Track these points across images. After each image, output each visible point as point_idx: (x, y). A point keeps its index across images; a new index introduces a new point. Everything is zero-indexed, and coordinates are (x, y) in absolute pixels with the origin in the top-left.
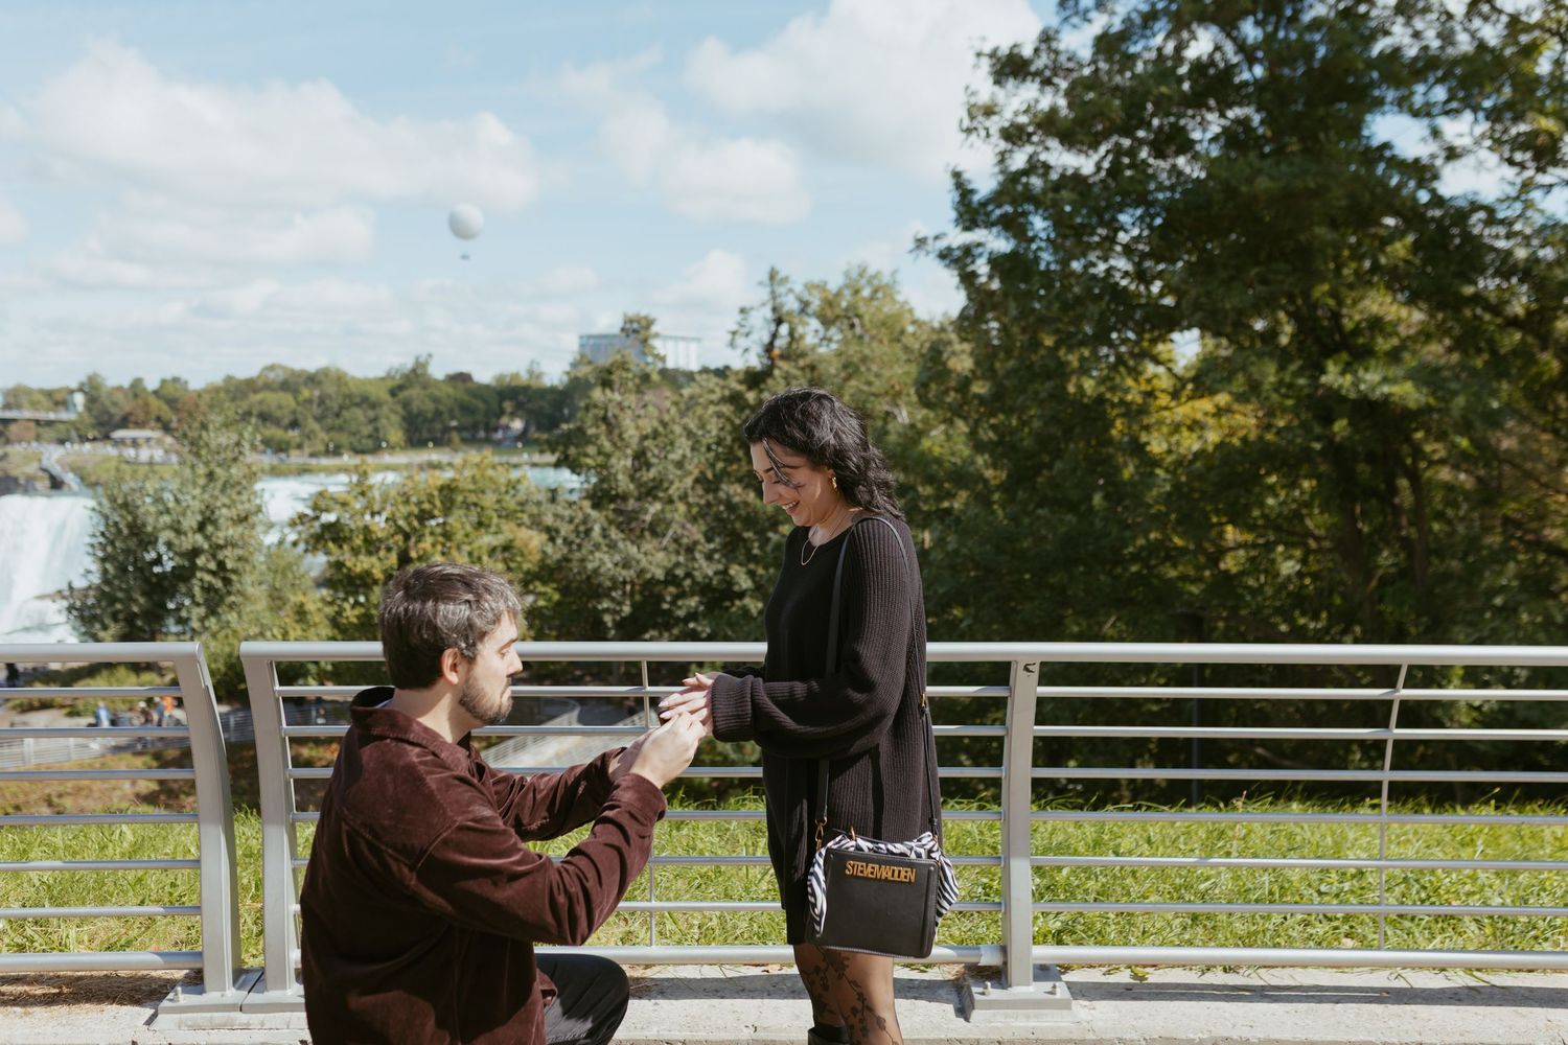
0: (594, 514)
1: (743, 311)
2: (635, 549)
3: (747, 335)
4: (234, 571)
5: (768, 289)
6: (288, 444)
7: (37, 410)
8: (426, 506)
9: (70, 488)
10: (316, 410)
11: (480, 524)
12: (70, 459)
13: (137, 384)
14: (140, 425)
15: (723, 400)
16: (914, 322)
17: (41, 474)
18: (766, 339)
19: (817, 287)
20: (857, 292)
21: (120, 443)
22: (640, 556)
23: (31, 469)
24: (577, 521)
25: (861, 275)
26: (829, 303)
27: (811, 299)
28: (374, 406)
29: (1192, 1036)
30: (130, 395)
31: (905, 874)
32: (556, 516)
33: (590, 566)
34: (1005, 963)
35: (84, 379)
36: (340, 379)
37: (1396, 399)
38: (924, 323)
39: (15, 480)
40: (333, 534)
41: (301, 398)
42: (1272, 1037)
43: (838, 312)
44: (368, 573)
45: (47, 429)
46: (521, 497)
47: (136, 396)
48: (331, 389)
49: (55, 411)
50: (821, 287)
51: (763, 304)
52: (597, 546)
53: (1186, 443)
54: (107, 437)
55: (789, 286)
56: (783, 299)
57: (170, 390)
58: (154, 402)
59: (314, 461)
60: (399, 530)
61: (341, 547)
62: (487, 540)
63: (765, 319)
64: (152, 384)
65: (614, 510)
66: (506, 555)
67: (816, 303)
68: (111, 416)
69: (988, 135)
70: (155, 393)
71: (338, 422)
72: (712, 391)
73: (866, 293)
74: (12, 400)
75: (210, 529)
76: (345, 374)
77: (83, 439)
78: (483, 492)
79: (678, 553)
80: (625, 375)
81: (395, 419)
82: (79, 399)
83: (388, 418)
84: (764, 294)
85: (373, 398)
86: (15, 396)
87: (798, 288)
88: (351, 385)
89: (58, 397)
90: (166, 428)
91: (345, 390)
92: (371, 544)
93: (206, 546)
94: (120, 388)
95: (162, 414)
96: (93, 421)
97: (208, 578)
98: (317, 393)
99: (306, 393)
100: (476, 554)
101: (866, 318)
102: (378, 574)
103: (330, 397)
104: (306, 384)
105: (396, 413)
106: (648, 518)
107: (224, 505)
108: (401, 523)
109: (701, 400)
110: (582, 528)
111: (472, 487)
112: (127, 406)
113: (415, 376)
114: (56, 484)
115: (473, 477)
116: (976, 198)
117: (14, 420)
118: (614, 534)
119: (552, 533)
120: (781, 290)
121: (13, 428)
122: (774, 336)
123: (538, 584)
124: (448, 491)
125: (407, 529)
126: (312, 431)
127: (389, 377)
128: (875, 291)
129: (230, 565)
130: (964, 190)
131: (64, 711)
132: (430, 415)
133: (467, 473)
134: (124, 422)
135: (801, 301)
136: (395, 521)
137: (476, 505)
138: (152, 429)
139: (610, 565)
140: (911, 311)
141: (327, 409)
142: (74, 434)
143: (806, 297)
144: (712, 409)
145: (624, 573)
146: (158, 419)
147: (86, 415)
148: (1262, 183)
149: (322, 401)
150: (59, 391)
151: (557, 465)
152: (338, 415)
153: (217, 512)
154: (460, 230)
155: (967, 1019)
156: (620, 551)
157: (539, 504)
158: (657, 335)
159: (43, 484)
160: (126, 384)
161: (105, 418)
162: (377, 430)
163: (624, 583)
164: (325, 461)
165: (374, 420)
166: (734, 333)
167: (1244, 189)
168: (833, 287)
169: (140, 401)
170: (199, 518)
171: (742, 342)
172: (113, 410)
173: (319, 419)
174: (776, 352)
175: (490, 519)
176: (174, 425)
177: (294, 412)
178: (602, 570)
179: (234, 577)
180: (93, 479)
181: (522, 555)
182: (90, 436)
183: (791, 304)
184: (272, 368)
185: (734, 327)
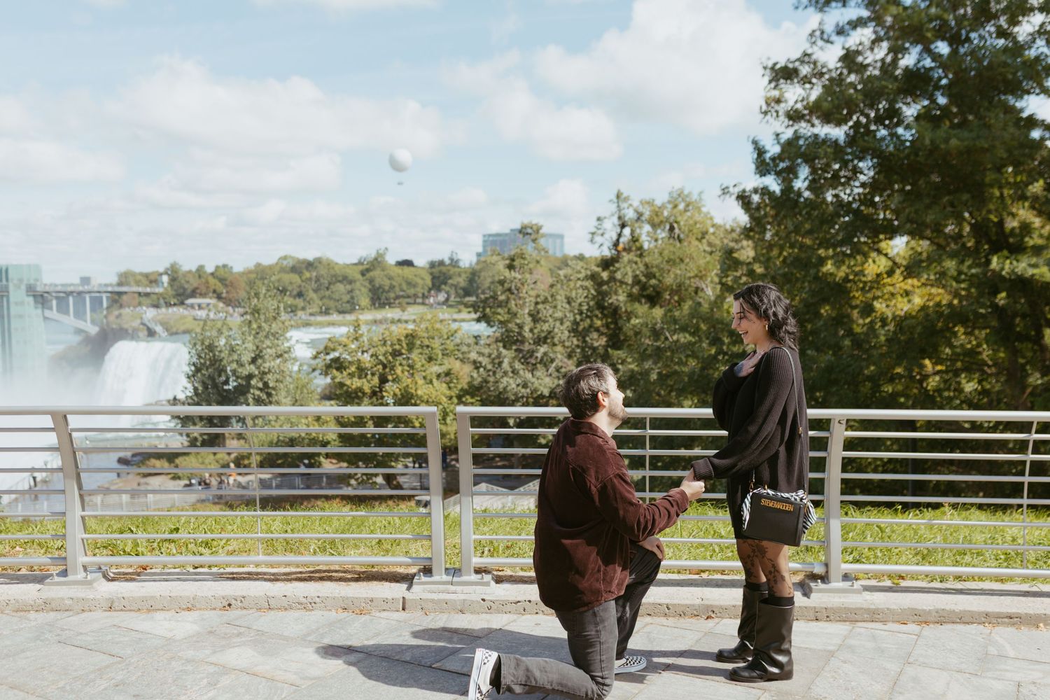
0: (504, 352)
1: (599, 219)
2: (530, 375)
3: (602, 235)
4: (274, 389)
5: (616, 205)
6: (296, 307)
7: (139, 286)
8: (397, 347)
9: (160, 336)
10: (314, 285)
11: (430, 359)
12: (160, 317)
13: (200, 269)
14: (203, 295)
15: (586, 278)
16: (713, 226)
17: (141, 326)
18: (615, 237)
19: (648, 203)
20: (676, 206)
21: (192, 306)
22: (534, 380)
23: (136, 323)
24: (493, 356)
25: (679, 195)
26: (657, 213)
27: (644, 211)
28: (350, 282)
29: (925, 608)
30: (197, 275)
31: (789, 508)
32: (479, 353)
33: (501, 386)
34: (827, 572)
35: (168, 265)
36: (330, 265)
37: (1037, 277)
38: (720, 226)
39: (126, 330)
40: (338, 365)
41: (304, 278)
42: (967, 609)
43: (661, 218)
44: (360, 389)
45: (144, 298)
46: (458, 341)
47: (200, 277)
48: (323, 272)
49: (150, 287)
50: (650, 203)
51: (613, 215)
52: (505, 373)
53: (899, 306)
54: (182, 303)
55: (630, 202)
56: (626, 211)
57: (221, 273)
58: (212, 281)
59: (312, 318)
60: (381, 363)
61: (342, 373)
62: (435, 369)
63: (614, 225)
64: (210, 269)
65: (516, 350)
66: (448, 379)
67: (647, 214)
68: (185, 289)
69: (777, 116)
70: (212, 274)
71: (327, 293)
72: (579, 272)
73: (681, 206)
74: (124, 280)
75: (260, 361)
76: (332, 261)
77: (168, 305)
78: (433, 338)
79: (559, 379)
80: (522, 261)
81: (364, 290)
82: (165, 279)
83: (360, 290)
84: (613, 207)
85: (350, 278)
86: (126, 277)
87: (636, 204)
88: (336, 268)
89: (152, 278)
90: (219, 297)
91: (332, 272)
92: (361, 372)
93: (257, 373)
94: (190, 272)
95: (217, 288)
96: (174, 293)
97: (257, 392)
98: (314, 274)
99: (307, 275)
100: (428, 378)
101: (682, 223)
102: (367, 389)
103: (322, 276)
104: (307, 268)
105: (365, 286)
106: (539, 355)
107: (268, 347)
108: (381, 357)
109: (572, 278)
110: (497, 361)
111: (426, 335)
112: (195, 283)
113: (376, 263)
114: (151, 333)
115: (427, 328)
116: (768, 156)
117: (126, 293)
118: (517, 365)
119: (477, 365)
120: (625, 205)
121: (125, 297)
122: (620, 235)
123: (468, 397)
124: (411, 337)
125: (385, 362)
126: (311, 299)
127: (360, 263)
128: (688, 205)
129: (271, 385)
130: (760, 152)
131: (170, 476)
132: (387, 288)
133: (423, 326)
134: (194, 294)
135: (636, 211)
136: (377, 358)
137: (428, 346)
138: (211, 298)
139: (514, 386)
140: (711, 219)
141: (321, 285)
142: (162, 301)
143: (641, 209)
144: (579, 283)
145: (523, 390)
146: (214, 291)
147: (169, 289)
148: (954, 142)
149: (317, 280)
150: (153, 273)
151: (478, 320)
152: (328, 288)
153: (264, 351)
154: (396, 166)
155: (809, 598)
156: (520, 377)
157: (469, 345)
158: (544, 236)
159: (143, 334)
160: (194, 269)
161: (181, 291)
162: (352, 298)
163: (523, 397)
164: (320, 318)
165: (351, 291)
166: (593, 234)
167: (943, 146)
168: (658, 203)
169: (203, 280)
170: (253, 355)
171: (598, 239)
172: (186, 286)
173: (316, 291)
174: (621, 247)
175: (437, 355)
176: (224, 295)
177: (300, 286)
178: (509, 388)
179: (273, 392)
180: (174, 330)
181: (457, 379)
182: (172, 303)
183: (630, 214)
184: (285, 258)
185: (594, 230)
